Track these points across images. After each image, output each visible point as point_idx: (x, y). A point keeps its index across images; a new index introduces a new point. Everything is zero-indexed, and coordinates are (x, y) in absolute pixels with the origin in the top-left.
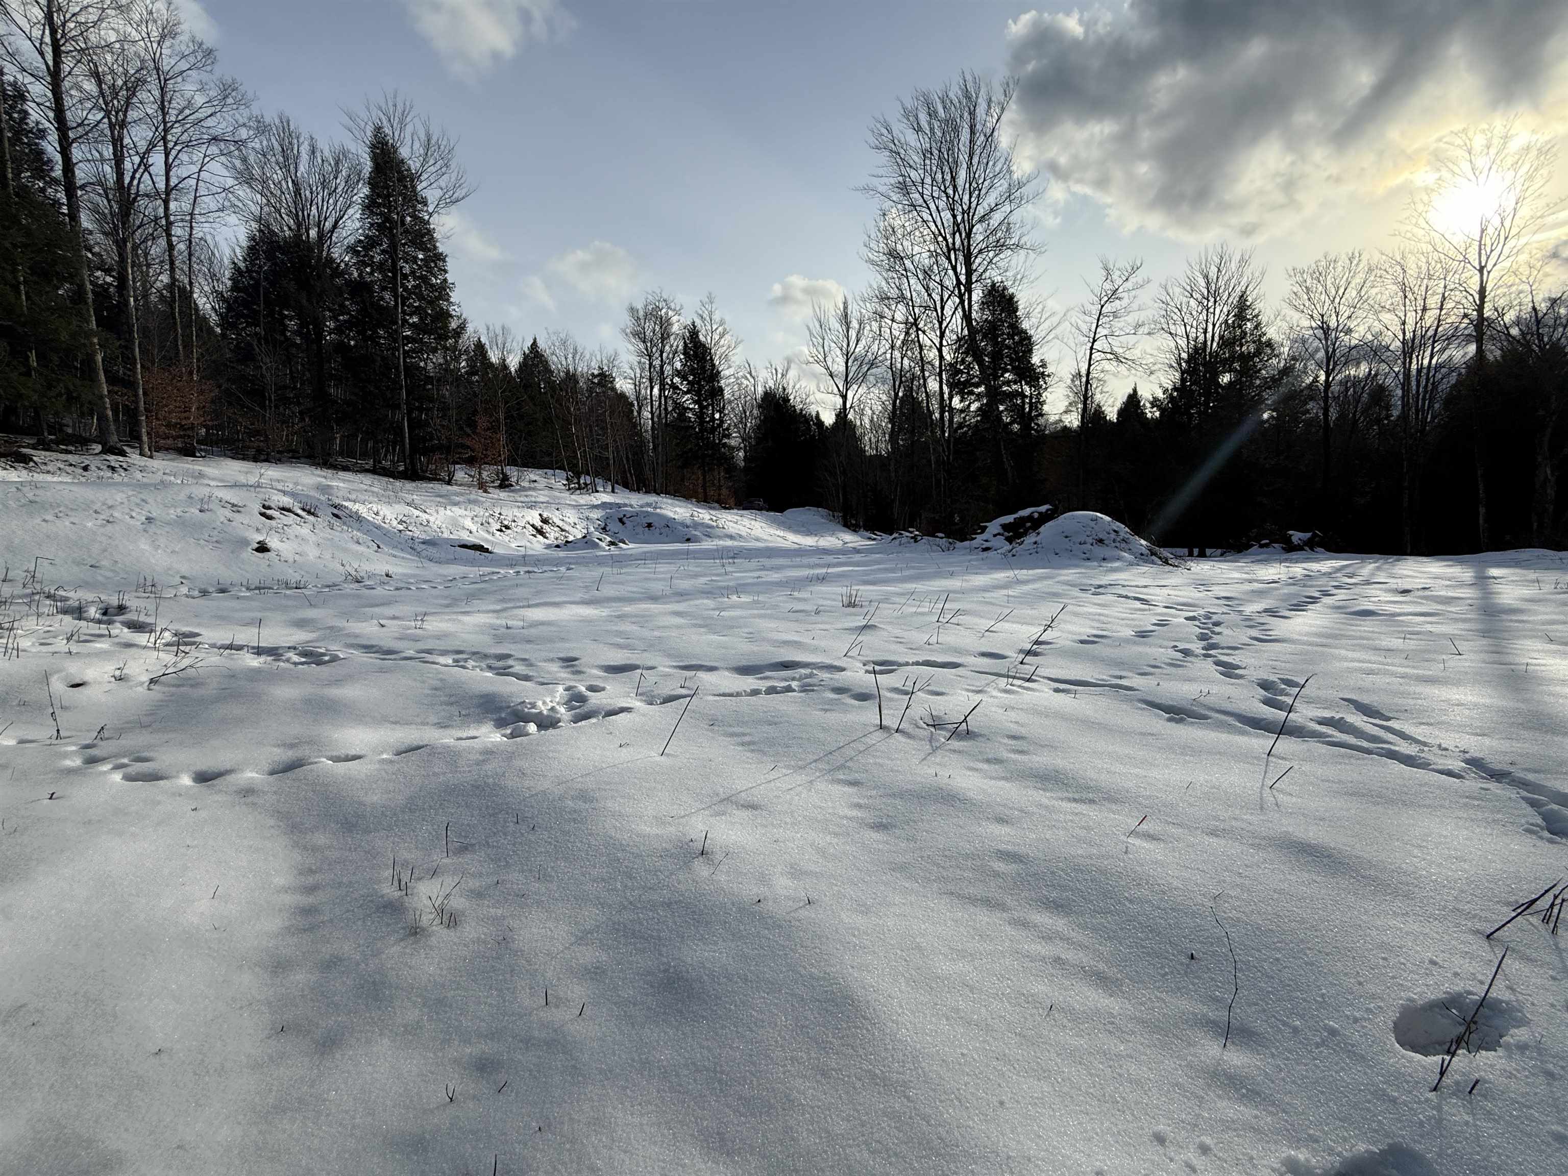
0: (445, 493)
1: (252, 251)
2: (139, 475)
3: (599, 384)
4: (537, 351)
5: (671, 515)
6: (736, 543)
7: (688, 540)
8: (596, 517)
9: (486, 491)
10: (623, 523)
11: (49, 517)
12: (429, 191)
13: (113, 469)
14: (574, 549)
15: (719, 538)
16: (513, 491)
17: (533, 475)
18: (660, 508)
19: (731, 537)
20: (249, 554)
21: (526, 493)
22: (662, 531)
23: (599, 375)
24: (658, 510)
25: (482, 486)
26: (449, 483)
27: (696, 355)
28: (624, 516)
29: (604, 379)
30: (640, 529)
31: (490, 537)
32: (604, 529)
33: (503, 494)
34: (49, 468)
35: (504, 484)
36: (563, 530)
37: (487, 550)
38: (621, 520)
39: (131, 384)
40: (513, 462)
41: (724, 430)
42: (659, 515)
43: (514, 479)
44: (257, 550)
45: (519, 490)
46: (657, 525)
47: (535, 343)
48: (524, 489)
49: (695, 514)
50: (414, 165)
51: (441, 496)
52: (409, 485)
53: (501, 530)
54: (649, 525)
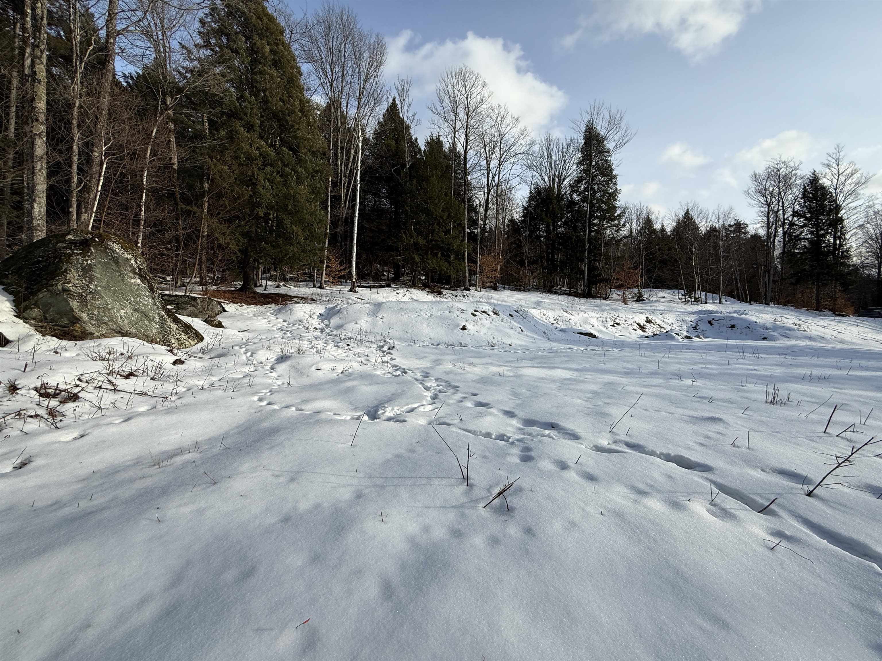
0: (599, 304)
1: (531, 198)
2: (471, 298)
3: (734, 231)
4: (689, 217)
5: (754, 319)
6: (813, 344)
7: (765, 339)
8: (690, 319)
9: (626, 304)
10: (711, 324)
11: (403, 314)
12: (610, 145)
13: (464, 296)
14: (658, 339)
15: (798, 338)
16: (644, 303)
17: (662, 293)
18: (746, 314)
19: (810, 338)
20: (458, 330)
21: (651, 304)
22: (743, 331)
23: (735, 224)
24: (744, 316)
25: (625, 301)
26: (606, 299)
27: (815, 197)
28: (713, 319)
29: (739, 227)
30: (724, 329)
31: (604, 329)
32: (695, 328)
33: (636, 305)
34: (446, 296)
35: (639, 299)
36: (661, 327)
37: (594, 336)
38: (710, 322)
39: (475, 263)
40: (647, 286)
41: (843, 252)
42: (742, 319)
43: (645, 296)
44: (462, 329)
45: (648, 303)
46: (739, 327)
47: (687, 212)
48: (652, 302)
49: (779, 319)
50: (602, 133)
51: (597, 306)
52: (582, 300)
53: (613, 326)
54: (733, 327)
